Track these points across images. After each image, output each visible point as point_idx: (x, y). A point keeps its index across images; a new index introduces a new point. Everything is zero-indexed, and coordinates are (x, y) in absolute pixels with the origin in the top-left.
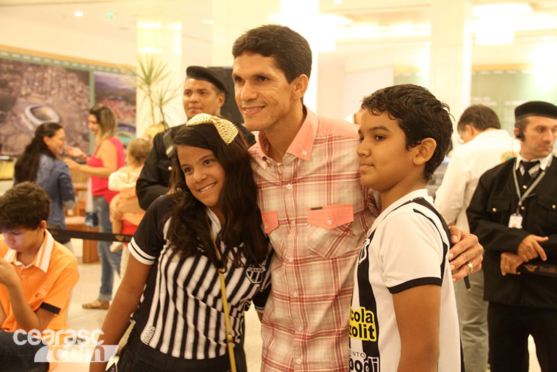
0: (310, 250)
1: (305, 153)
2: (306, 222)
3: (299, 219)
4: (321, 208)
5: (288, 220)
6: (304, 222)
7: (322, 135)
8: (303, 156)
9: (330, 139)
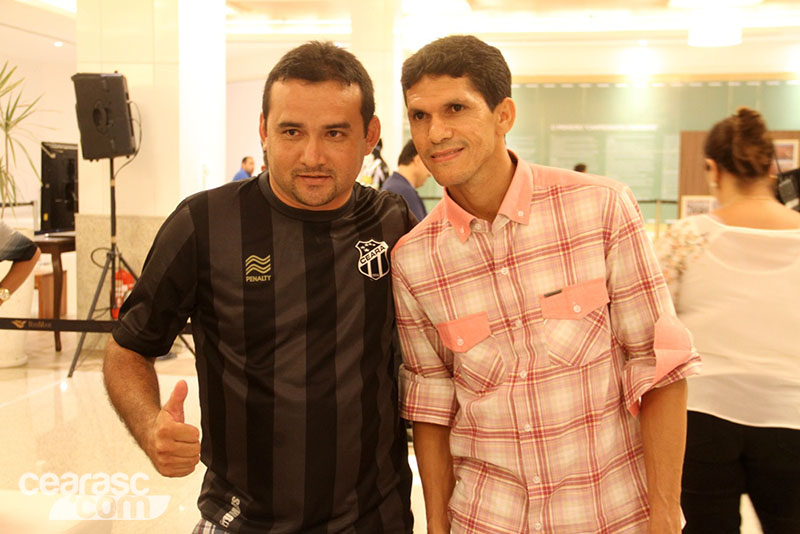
0: (550, 357)
1: (521, 214)
2: (541, 316)
3: (528, 315)
4: (560, 292)
5: (507, 321)
6: (536, 318)
7: (540, 187)
8: (519, 218)
9: (555, 192)
